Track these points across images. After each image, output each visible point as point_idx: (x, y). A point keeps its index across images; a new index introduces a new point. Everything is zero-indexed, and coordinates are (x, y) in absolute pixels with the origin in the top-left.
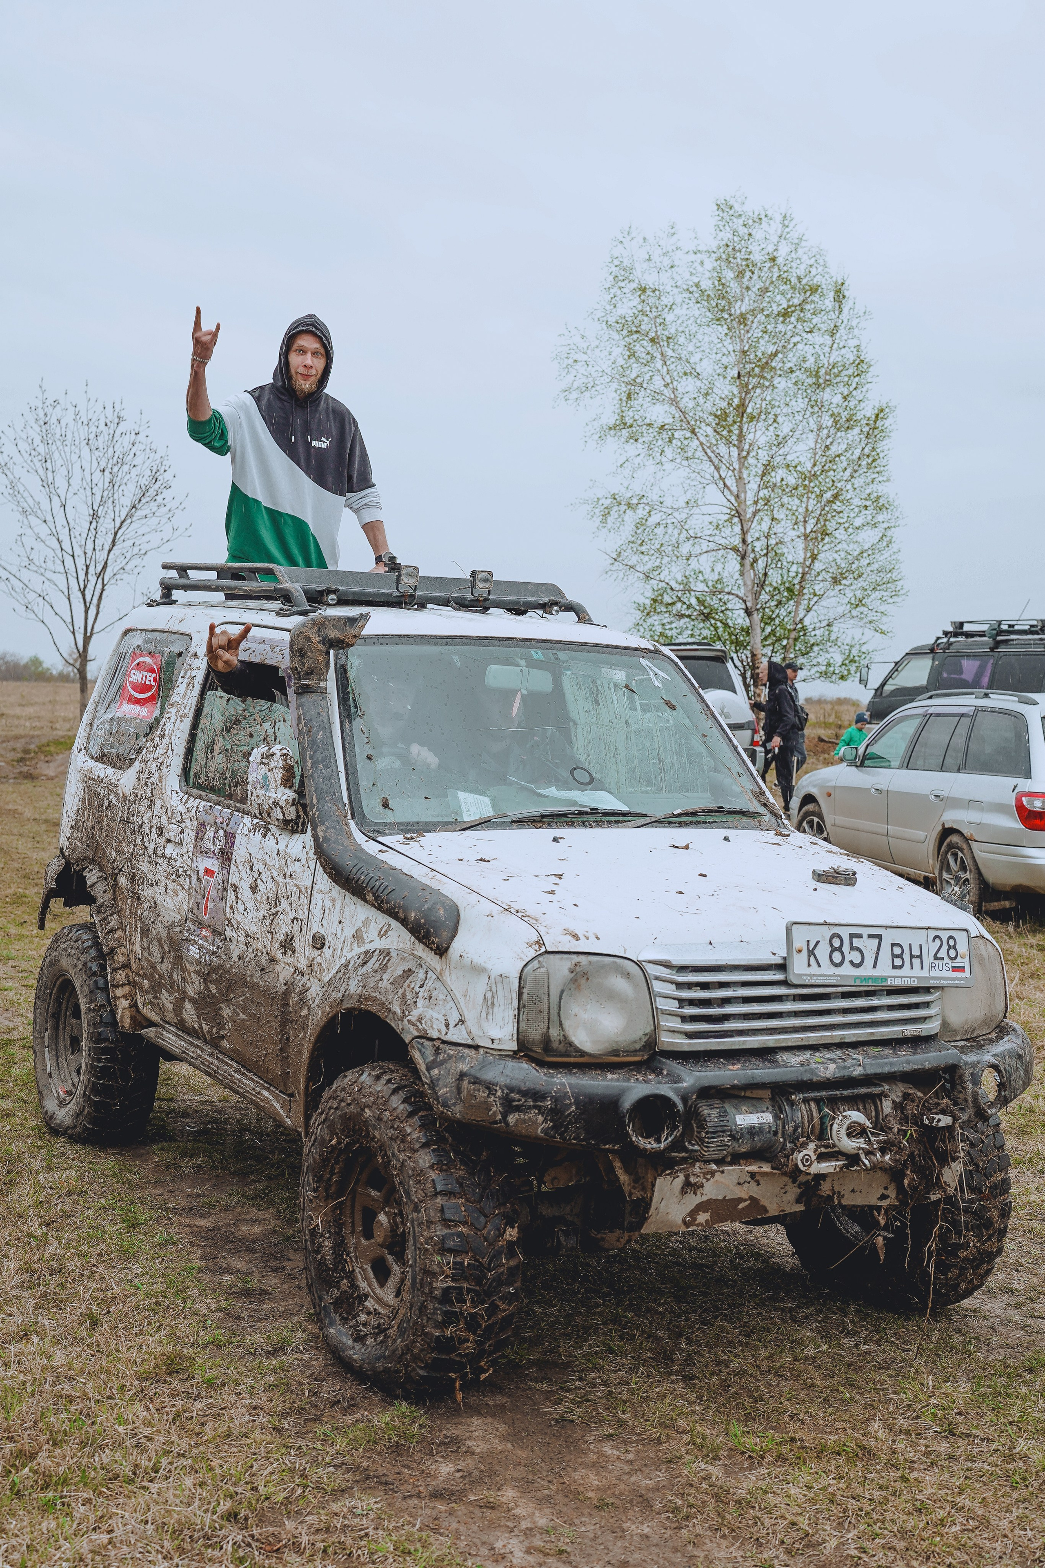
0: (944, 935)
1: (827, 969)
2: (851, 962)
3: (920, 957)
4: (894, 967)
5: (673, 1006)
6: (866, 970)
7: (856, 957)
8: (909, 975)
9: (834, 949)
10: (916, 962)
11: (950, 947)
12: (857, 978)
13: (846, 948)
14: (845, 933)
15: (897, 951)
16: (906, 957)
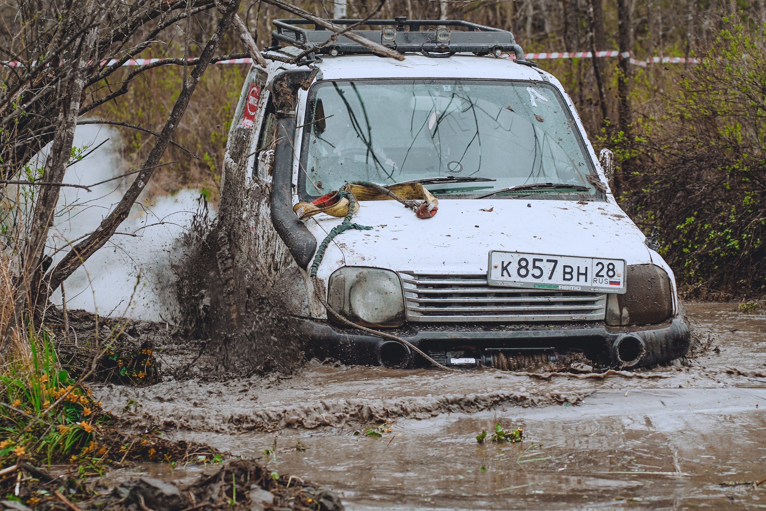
0: (606, 263)
1: (515, 277)
2: (533, 275)
3: (586, 274)
4: (564, 279)
5: (415, 296)
6: (544, 280)
7: (537, 272)
8: (575, 285)
9: (521, 267)
10: (582, 278)
11: (609, 270)
12: (536, 284)
13: (530, 267)
14: (530, 259)
15: (568, 270)
16: (575, 274)
